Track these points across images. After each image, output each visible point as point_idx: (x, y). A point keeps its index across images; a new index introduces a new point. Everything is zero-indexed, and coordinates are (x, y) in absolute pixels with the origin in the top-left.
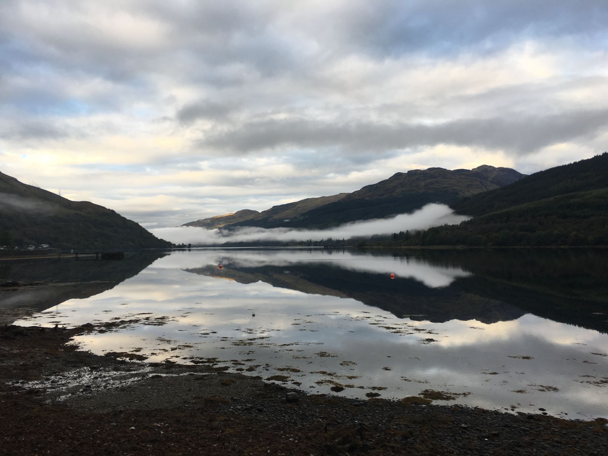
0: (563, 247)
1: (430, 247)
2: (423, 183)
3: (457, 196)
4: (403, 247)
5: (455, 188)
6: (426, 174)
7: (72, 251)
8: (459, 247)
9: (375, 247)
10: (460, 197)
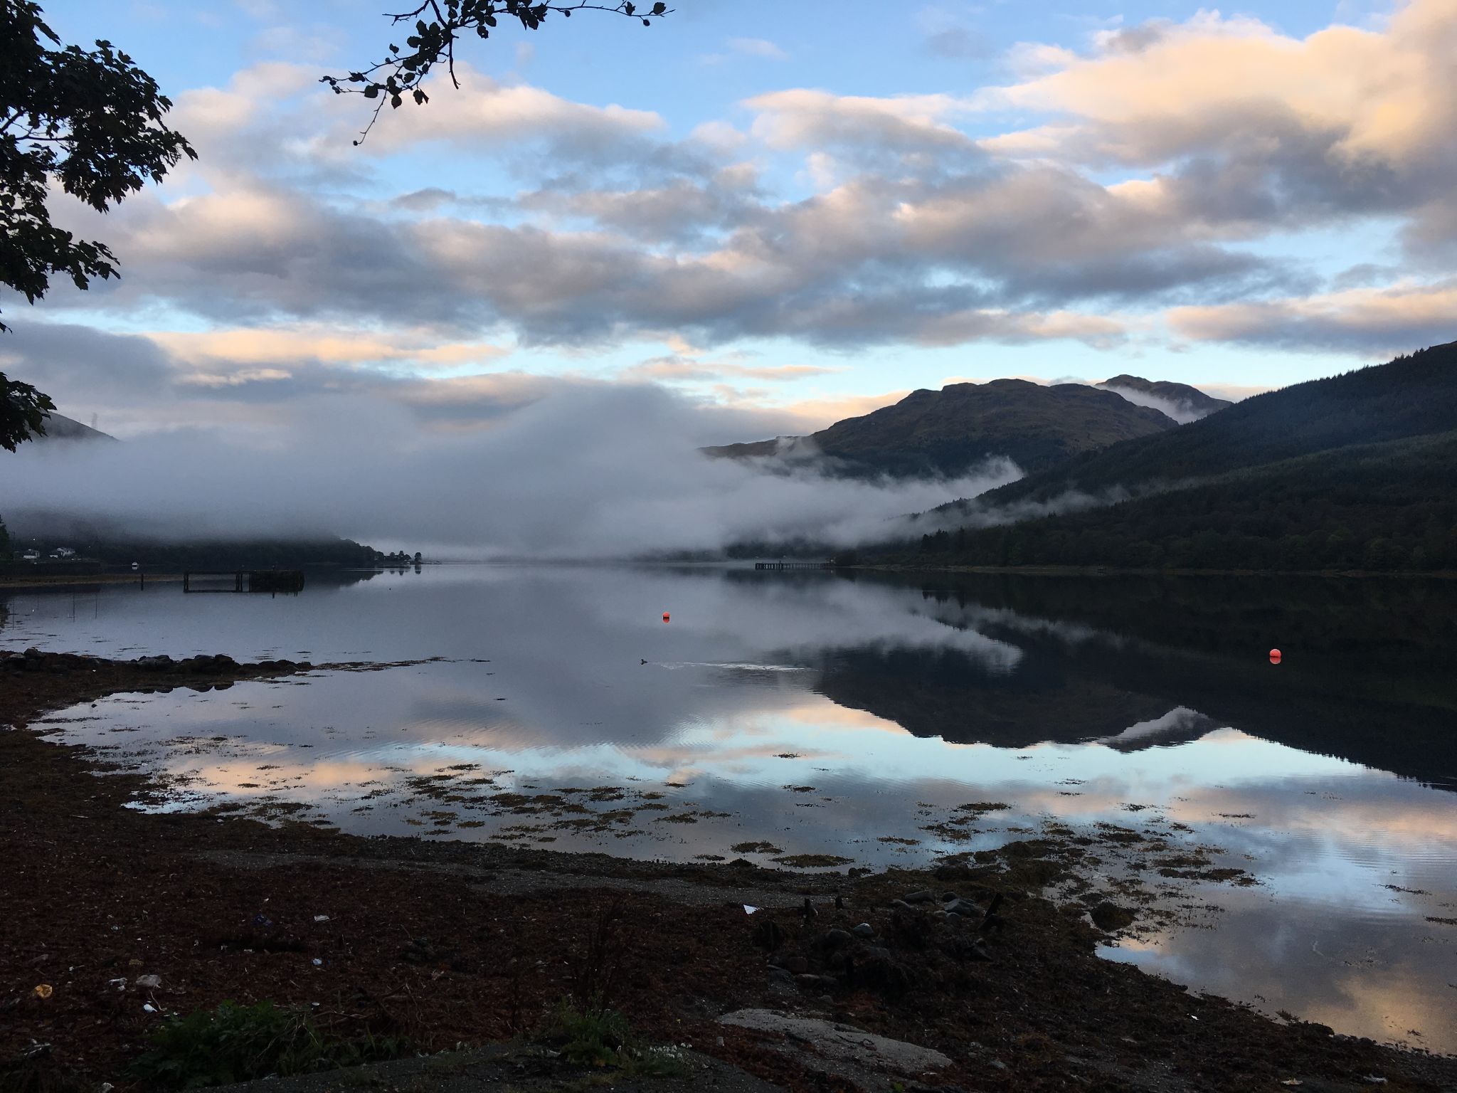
0: (1350, 574)
1: (1024, 570)
2: (981, 415)
3: (1062, 448)
4: (952, 569)
5: (1056, 428)
6: (988, 394)
7: (135, 566)
8: (1094, 571)
9: (881, 568)
10: (1068, 451)
